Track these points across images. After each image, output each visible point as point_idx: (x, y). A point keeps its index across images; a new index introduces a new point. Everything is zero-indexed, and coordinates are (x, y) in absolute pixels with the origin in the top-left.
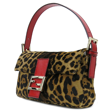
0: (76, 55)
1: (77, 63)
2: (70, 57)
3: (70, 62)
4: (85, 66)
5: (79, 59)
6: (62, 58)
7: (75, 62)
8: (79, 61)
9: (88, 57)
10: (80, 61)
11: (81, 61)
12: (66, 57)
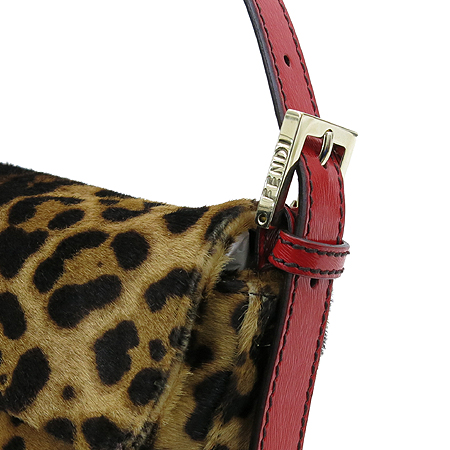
0: (156, 268)
1: (156, 349)
2: (101, 271)
3: (96, 324)
4: (227, 377)
5: (178, 310)
6: (30, 266)
7: (144, 338)
8: (176, 337)
9: (259, 295)
10: (183, 329)
11: (194, 332)
12: (69, 265)
